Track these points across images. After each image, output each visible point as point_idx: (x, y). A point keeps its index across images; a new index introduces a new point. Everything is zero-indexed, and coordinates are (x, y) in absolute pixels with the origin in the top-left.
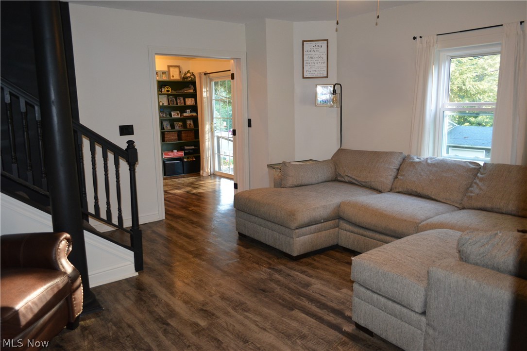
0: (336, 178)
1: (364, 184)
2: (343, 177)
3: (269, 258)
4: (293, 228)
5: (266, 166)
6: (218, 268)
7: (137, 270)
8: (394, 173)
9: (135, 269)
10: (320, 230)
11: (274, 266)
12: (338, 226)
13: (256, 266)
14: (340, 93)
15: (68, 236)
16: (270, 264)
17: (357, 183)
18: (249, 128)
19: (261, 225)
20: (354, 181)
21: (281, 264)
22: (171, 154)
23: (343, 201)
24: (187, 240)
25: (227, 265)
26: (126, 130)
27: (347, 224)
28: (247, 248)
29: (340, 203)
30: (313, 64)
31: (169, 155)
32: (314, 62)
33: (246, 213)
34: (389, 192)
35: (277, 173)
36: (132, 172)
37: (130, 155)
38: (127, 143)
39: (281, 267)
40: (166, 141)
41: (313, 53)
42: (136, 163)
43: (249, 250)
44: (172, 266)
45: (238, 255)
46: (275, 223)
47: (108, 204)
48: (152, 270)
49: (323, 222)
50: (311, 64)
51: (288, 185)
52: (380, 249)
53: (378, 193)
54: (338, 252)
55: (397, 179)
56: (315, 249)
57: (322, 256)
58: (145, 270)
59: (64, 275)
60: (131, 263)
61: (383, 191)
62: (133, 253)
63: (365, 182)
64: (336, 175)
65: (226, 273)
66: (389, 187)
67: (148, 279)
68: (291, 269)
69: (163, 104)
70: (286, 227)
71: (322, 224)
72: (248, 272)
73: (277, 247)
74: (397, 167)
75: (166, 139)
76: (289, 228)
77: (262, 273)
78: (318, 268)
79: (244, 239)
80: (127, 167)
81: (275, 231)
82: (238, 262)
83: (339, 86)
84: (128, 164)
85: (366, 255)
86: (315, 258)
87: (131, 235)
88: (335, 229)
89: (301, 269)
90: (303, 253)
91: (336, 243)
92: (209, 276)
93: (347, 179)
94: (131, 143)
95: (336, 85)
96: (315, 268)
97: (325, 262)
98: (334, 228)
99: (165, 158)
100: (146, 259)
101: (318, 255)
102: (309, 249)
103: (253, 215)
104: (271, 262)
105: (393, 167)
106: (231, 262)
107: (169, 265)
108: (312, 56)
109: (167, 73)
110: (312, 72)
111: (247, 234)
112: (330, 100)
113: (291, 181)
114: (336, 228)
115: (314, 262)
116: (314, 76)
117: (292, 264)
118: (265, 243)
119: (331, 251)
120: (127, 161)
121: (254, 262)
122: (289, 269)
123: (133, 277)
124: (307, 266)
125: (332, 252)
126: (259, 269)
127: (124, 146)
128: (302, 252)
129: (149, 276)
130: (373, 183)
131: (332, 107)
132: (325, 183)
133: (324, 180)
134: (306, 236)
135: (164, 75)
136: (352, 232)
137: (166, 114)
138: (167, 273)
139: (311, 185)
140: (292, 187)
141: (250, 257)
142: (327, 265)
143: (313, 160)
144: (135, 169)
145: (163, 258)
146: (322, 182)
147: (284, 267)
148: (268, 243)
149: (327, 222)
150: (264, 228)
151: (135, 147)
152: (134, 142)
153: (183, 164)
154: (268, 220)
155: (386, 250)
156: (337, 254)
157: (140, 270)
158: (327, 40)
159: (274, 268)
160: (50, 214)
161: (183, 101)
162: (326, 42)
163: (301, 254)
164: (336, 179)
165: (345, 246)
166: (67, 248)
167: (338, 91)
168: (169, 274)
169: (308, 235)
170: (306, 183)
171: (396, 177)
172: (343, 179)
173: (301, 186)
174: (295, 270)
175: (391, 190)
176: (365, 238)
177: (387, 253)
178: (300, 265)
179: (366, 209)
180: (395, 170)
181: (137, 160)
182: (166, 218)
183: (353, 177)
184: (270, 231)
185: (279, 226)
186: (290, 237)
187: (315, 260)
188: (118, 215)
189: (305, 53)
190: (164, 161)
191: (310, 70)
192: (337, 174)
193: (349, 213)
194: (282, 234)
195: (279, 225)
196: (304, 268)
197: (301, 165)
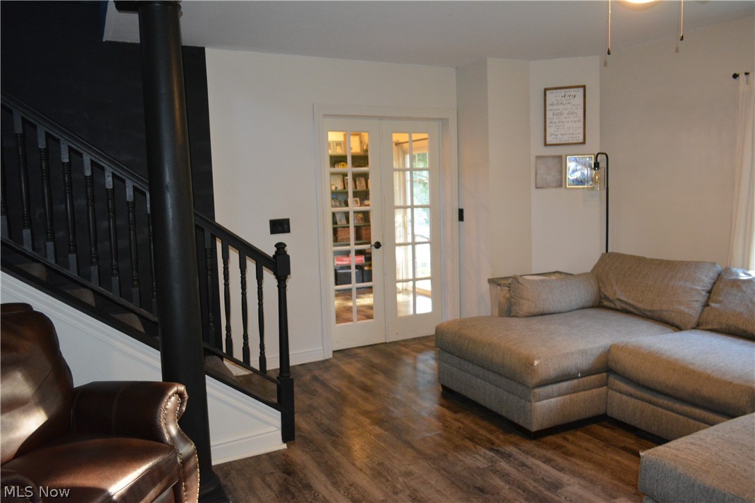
0: (600, 302)
1: (649, 314)
2: (611, 301)
3: (491, 432)
4: (531, 386)
5: (487, 282)
6: (409, 444)
7: (285, 439)
8: (702, 298)
9: (283, 439)
10: (575, 390)
11: (498, 446)
12: (606, 384)
13: (469, 444)
14: (605, 166)
15: (182, 388)
16: (493, 444)
17: (636, 312)
18: (461, 222)
19: (477, 376)
20: (631, 309)
21: (511, 443)
22: (345, 259)
23: (615, 342)
24: (364, 394)
25: (424, 439)
26: (280, 226)
27: (622, 382)
28: (456, 412)
29: (610, 347)
30: (562, 124)
31: (342, 261)
32: (563, 120)
33: (454, 355)
34: (694, 328)
35: (503, 293)
36: (282, 290)
37: (279, 264)
38: (276, 246)
39: (510, 449)
40: (340, 241)
41: (561, 107)
42: (288, 276)
43: (459, 416)
44: (337, 437)
45: (441, 424)
46: (501, 375)
47: (246, 337)
48: (308, 442)
49: (582, 377)
50: (557, 124)
51: (521, 313)
52: (692, 441)
53: (675, 331)
54: (607, 427)
55: (708, 308)
56: (566, 421)
57: (579, 433)
58: (297, 440)
59: (170, 451)
60: (276, 429)
61: (683, 327)
62: (280, 413)
63: (650, 311)
64: (601, 298)
65: (421, 454)
66: (694, 321)
67: (300, 457)
68: (527, 453)
69: (336, 188)
70: (519, 383)
71: (580, 380)
72: (455, 454)
73: (504, 414)
74: (709, 287)
75: (339, 238)
76: (524, 385)
77: (478, 457)
78: (573, 455)
79: (451, 397)
80: (275, 282)
81: (500, 387)
82: (440, 435)
83: (605, 156)
84: (277, 278)
85: (667, 449)
86: (568, 436)
87: (278, 386)
88: (601, 389)
89: (544, 455)
90: (547, 427)
91: (602, 411)
92: (393, 457)
93: (619, 305)
94: (280, 247)
95: (599, 156)
96: (567, 454)
97: (585, 444)
98: (600, 387)
99: (337, 265)
100: (300, 421)
101: (572, 431)
102: (557, 420)
103: (465, 360)
104: (493, 438)
105: (700, 288)
106: (428, 435)
107: (332, 434)
108: (560, 111)
109: (342, 144)
110: (559, 136)
111: (455, 388)
112: (589, 179)
113: (526, 307)
114: (603, 386)
115: (565, 443)
116: (563, 142)
117: (528, 445)
118: (484, 405)
119: (594, 425)
120: (275, 274)
121: (466, 438)
122: (524, 454)
123: (279, 451)
124: (554, 449)
125: (596, 428)
126: (475, 450)
127: (270, 251)
128: (546, 425)
129: (303, 451)
130: (665, 313)
131: (592, 189)
132: (582, 311)
133: (581, 305)
134: (552, 400)
135: (338, 147)
136: (631, 395)
137: (340, 202)
138: (330, 448)
139: (560, 313)
140: (527, 316)
141: (460, 428)
142: (588, 450)
143: (560, 273)
144: (286, 286)
145: (326, 421)
146: (577, 309)
147: (515, 449)
148: (488, 406)
149: (588, 378)
150: (483, 382)
151: (288, 253)
152: (286, 246)
153: (363, 274)
154: (489, 370)
155: (706, 443)
156: (605, 430)
157: (290, 440)
158: (584, 87)
159: (498, 451)
160: (158, 349)
161: (364, 183)
162: (581, 90)
163: (544, 428)
164: (601, 304)
165: (619, 418)
166: (178, 408)
167: (603, 165)
168: (333, 449)
169: (555, 397)
170: (552, 310)
171: (706, 305)
172: (613, 306)
173: (543, 314)
174: (533, 456)
175: (698, 326)
176: (655, 407)
177: (707, 448)
178: (542, 448)
179: (656, 359)
180: (704, 293)
181: (289, 272)
182: (333, 356)
183: (630, 301)
184: (492, 386)
185: (508, 380)
186: (526, 400)
187: (566, 439)
188: (259, 355)
189: (548, 107)
190: (336, 270)
191: (556, 133)
192: (603, 296)
193: (627, 363)
194: (513, 394)
195: (507, 378)
196: (549, 454)
197: (541, 281)
